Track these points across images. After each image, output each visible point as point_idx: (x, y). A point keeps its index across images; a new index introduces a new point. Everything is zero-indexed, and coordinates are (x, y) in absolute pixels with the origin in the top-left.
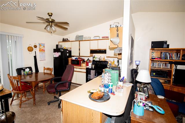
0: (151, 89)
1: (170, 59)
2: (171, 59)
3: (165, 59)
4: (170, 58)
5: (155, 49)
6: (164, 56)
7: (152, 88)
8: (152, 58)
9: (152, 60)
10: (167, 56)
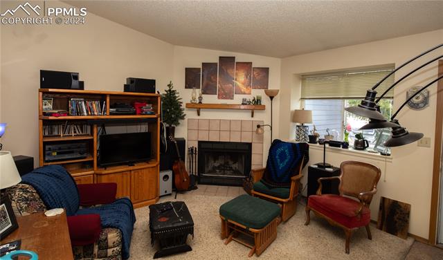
0: (34, 199)
1: (88, 115)
2: (91, 115)
3: (78, 115)
4: (87, 112)
5: (50, 90)
6: (74, 107)
7: (37, 196)
8: (45, 114)
9: (46, 117)
10: (82, 107)
